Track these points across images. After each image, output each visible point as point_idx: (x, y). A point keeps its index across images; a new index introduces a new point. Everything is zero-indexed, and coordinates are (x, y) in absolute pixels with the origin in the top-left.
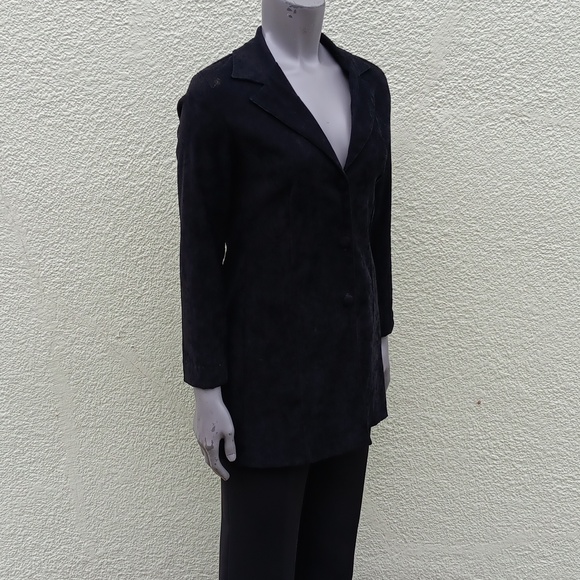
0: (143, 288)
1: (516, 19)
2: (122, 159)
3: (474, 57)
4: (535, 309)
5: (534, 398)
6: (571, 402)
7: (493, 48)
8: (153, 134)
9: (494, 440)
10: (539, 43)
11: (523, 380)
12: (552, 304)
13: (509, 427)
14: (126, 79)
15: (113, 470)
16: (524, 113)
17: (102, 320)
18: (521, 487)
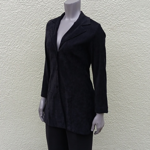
0: (13, 81)
1: (110, 3)
2: (4, 47)
3: (99, 14)
4: (121, 82)
5: (123, 105)
6: (133, 106)
7: (104, 11)
8: (12, 39)
9: (113, 117)
10: (117, 9)
11: (119, 101)
12: (126, 80)
13: (116, 114)
14: (3, 25)
15: (10, 131)
16: (114, 28)
17: (3, 90)
18: (121, 130)
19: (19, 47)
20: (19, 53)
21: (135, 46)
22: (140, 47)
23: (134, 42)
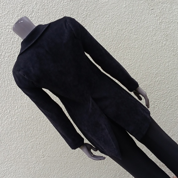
0: (38, 141)
1: (61, 7)
2: (6, 117)
4: (130, 63)
5: (151, 83)
6: (161, 76)
8: (8, 105)
9: (152, 101)
10: (71, 6)
11: (144, 81)
12: (133, 58)
13: (153, 95)
17: (36, 156)
18: (170, 106)
19: (19, 107)
20: (23, 111)
21: (115, 23)
22: (119, 20)
23: (110, 21)
